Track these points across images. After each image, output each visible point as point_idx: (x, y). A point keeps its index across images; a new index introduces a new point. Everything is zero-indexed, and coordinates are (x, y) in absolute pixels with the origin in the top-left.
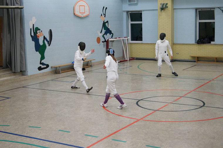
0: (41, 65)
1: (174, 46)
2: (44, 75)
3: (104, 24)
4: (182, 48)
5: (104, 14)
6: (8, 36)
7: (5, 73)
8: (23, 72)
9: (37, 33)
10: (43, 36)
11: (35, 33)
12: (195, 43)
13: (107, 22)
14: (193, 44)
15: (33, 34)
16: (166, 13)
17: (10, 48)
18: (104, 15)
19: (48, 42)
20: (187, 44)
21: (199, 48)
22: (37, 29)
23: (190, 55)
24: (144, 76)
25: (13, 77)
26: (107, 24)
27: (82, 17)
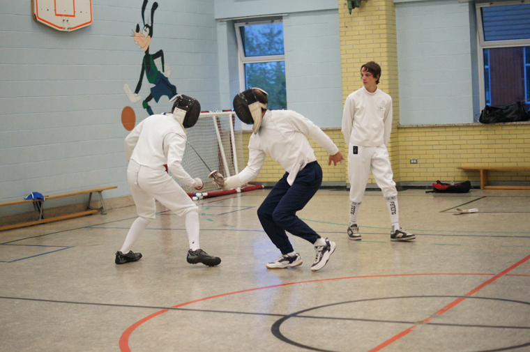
1: (400, 135)
3: (148, 61)
4: (428, 143)
5: (147, 26)
12: (475, 121)
13: (160, 54)
14: (468, 126)
16: (368, 18)
20: (445, 127)
21: (490, 137)
23: (459, 165)
26: (157, 62)
27: (66, 30)
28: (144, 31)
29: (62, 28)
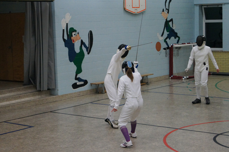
0: (77, 81)
2: (79, 95)
3: (167, 23)
5: (167, 9)
6: (32, 39)
7: (27, 91)
8: (51, 91)
9: (73, 36)
10: (80, 41)
11: (70, 36)
15: (66, 38)
17: (35, 56)
18: (167, 11)
19: (87, 48)
22: (73, 30)
24: (225, 99)
25: (37, 97)
26: (170, 23)
27: (136, 13)
28: (166, 11)
29: (134, 12)
